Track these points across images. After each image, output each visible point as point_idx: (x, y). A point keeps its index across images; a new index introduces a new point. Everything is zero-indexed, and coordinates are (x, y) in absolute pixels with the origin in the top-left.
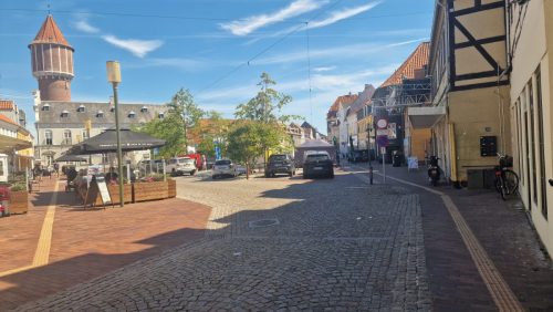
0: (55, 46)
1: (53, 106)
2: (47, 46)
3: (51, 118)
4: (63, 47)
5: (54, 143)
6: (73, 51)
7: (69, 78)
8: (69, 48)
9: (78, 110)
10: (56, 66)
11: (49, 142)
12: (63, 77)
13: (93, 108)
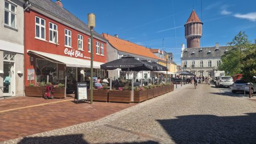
0: (194, 23)
1: (189, 50)
2: (191, 24)
3: (187, 56)
4: (197, 23)
5: (188, 67)
6: (202, 24)
7: (199, 37)
8: (200, 23)
9: (199, 51)
10: (194, 32)
11: (186, 66)
12: (197, 37)
13: (207, 50)
